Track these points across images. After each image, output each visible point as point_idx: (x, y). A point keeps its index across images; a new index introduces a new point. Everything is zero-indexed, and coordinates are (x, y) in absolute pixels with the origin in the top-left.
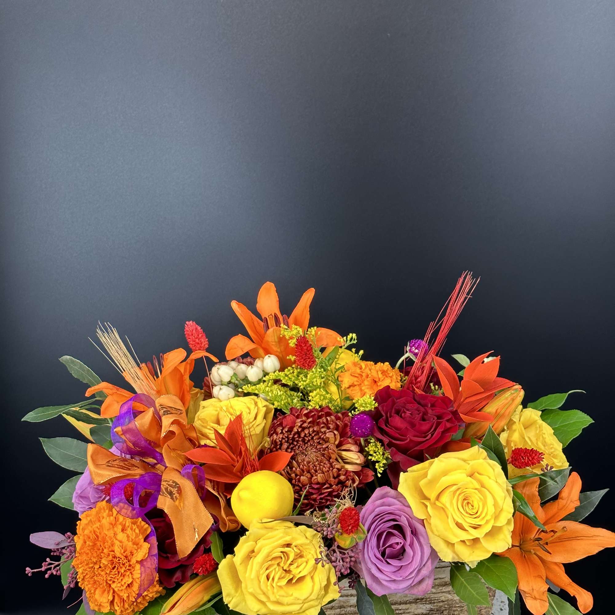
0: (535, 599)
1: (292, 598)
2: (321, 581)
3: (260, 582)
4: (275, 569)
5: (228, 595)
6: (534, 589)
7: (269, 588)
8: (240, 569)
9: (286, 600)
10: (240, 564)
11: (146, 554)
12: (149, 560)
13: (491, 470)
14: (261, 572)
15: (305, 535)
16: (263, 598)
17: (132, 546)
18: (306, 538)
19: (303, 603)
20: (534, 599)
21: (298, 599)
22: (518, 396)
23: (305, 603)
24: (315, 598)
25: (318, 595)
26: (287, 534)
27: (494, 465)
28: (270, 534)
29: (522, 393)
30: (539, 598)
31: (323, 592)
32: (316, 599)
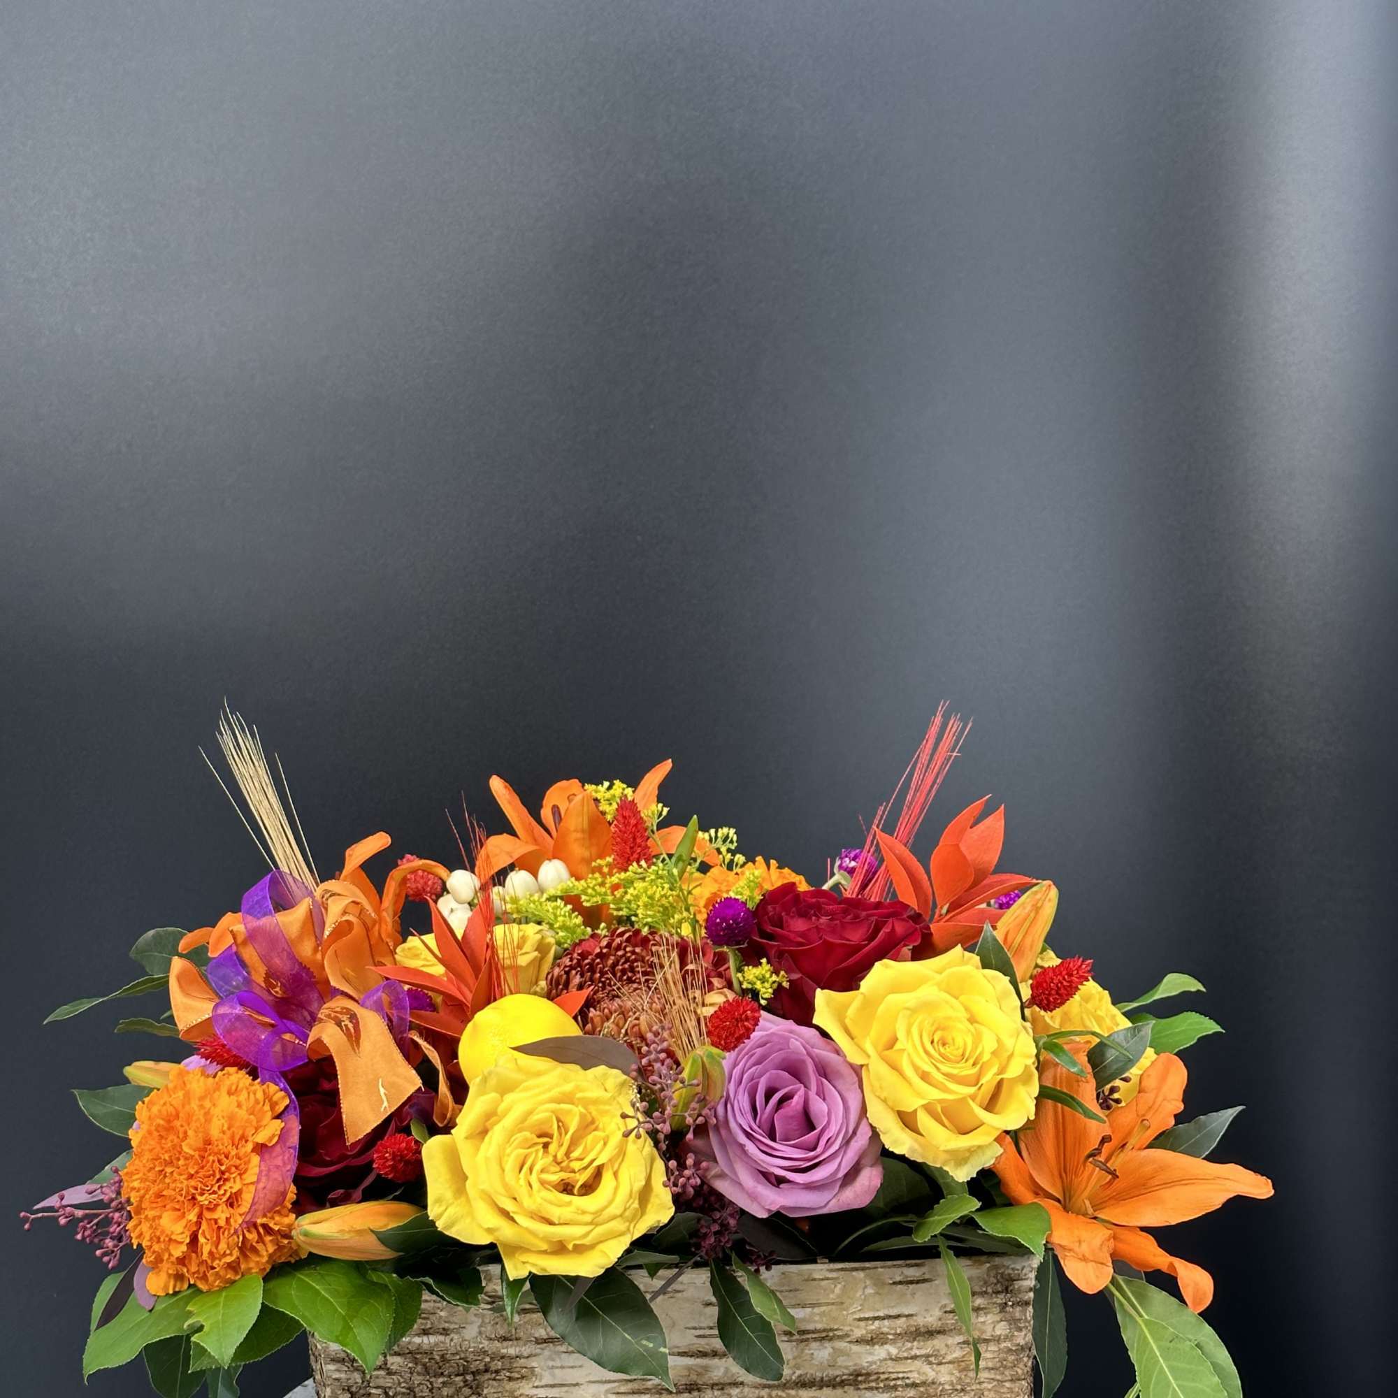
0: (1084, 1259)
1: (569, 1209)
2: (632, 1180)
3: (503, 1170)
4: (537, 1152)
5: (439, 1201)
6: (1082, 1239)
7: (522, 1182)
8: (465, 1149)
9: (555, 1213)
10: (467, 1138)
11: (273, 1136)
12: (278, 1148)
13: (989, 987)
14: (508, 1151)
15: (602, 1084)
16: (509, 1206)
17: (246, 1117)
18: (606, 1090)
19: (591, 1223)
20: (1080, 1259)
21: (584, 1212)
22: (1047, 900)
23: (597, 1225)
24: (618, 1212)
25: (625, 1210)
26: (566, 1079)
27: (994, 978)
28: (531, 1082)
29: (1054, 893)
30: (1092, 1259)
31: (636, 1205)
32: (621, 1216)
